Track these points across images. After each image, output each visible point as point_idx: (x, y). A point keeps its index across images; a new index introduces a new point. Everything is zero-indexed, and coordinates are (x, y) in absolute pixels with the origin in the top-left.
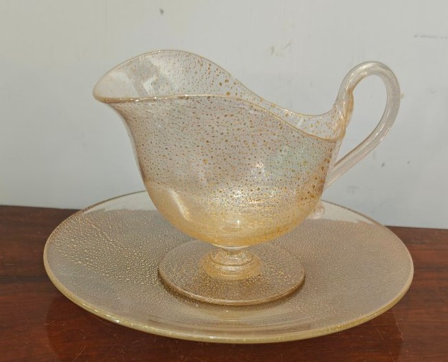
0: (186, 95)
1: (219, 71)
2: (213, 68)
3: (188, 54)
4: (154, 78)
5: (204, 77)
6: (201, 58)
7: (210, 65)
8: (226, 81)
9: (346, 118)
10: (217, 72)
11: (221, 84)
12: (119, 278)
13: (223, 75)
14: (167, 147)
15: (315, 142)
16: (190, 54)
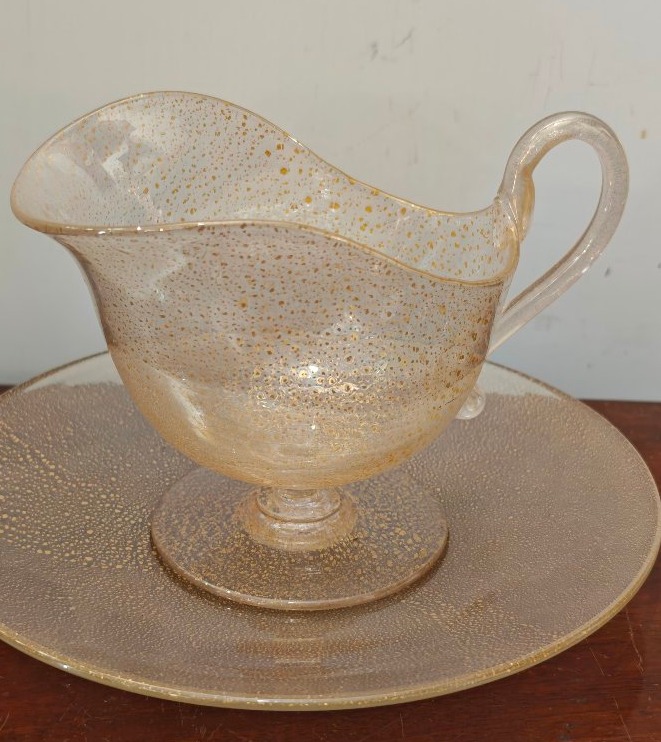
0: (200, 224)
1: (264, 128)
2: (251, 123)
3: (199, 99)
4: (124, 149)
5: (235, 140)
6: (228, 104)
7: (245, 117)
8: (279, 147)
9: (519, 226)
10: (261, 131)
11: (268, 153)
12: (72, 557)
13: (271, 135)
14: (163, 313)
15: (458, 292)
16: (205, 97)
